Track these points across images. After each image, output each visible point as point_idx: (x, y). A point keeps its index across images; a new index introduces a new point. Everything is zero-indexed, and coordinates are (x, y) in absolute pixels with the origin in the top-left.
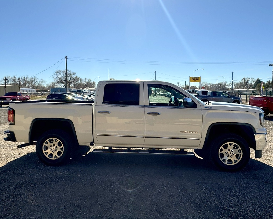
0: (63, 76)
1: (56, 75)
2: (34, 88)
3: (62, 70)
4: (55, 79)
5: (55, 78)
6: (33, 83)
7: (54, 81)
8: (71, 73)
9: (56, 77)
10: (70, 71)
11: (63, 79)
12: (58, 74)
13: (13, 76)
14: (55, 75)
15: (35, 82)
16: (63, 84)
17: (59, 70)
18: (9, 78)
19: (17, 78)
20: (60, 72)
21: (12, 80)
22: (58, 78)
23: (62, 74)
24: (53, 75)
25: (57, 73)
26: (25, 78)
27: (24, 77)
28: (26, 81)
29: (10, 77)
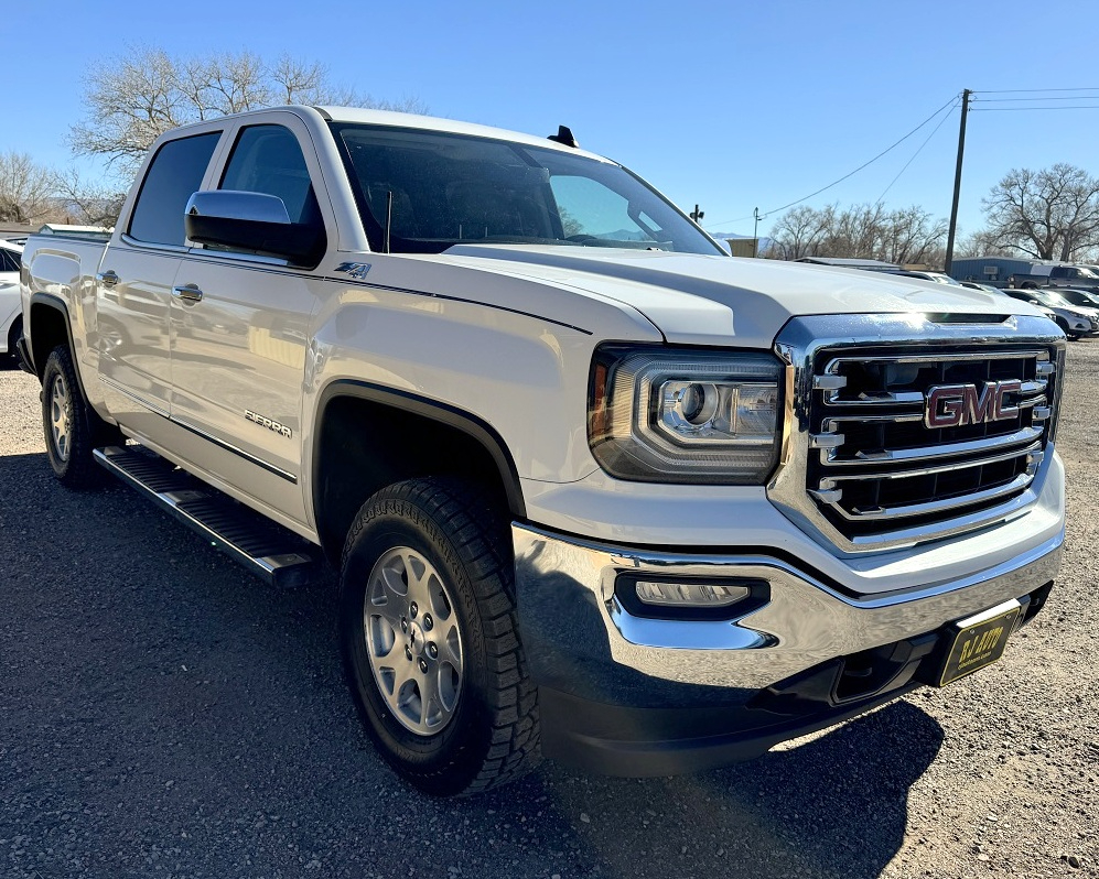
0: (1037, 198)
1: (1001, 197)
2: (907, 259)
3: (1038, 173)
4: (994, 216)
5: (995, 210)
6: (903, 237)
7: (992, 228)
8: (1084, 185)
9: (1004, 204)
10: (1081, 173)
11: (1034, 215)
12: (1015, 192)
13: (824, 209)
14: (997, 199)
15: (914, 231)
16: (1031, 243)
17: (1019, 171)
18: (806, 214)
19: (838, 216)
20: (1026, 180)
21: (815, 223)
22: (1013, 209)
23: (1032, 188)
24: (988, 198)
25: (1009, 185)
26: (869, 212)
27: (865, 209)
28: (872, 229)
29: (809, 211)
